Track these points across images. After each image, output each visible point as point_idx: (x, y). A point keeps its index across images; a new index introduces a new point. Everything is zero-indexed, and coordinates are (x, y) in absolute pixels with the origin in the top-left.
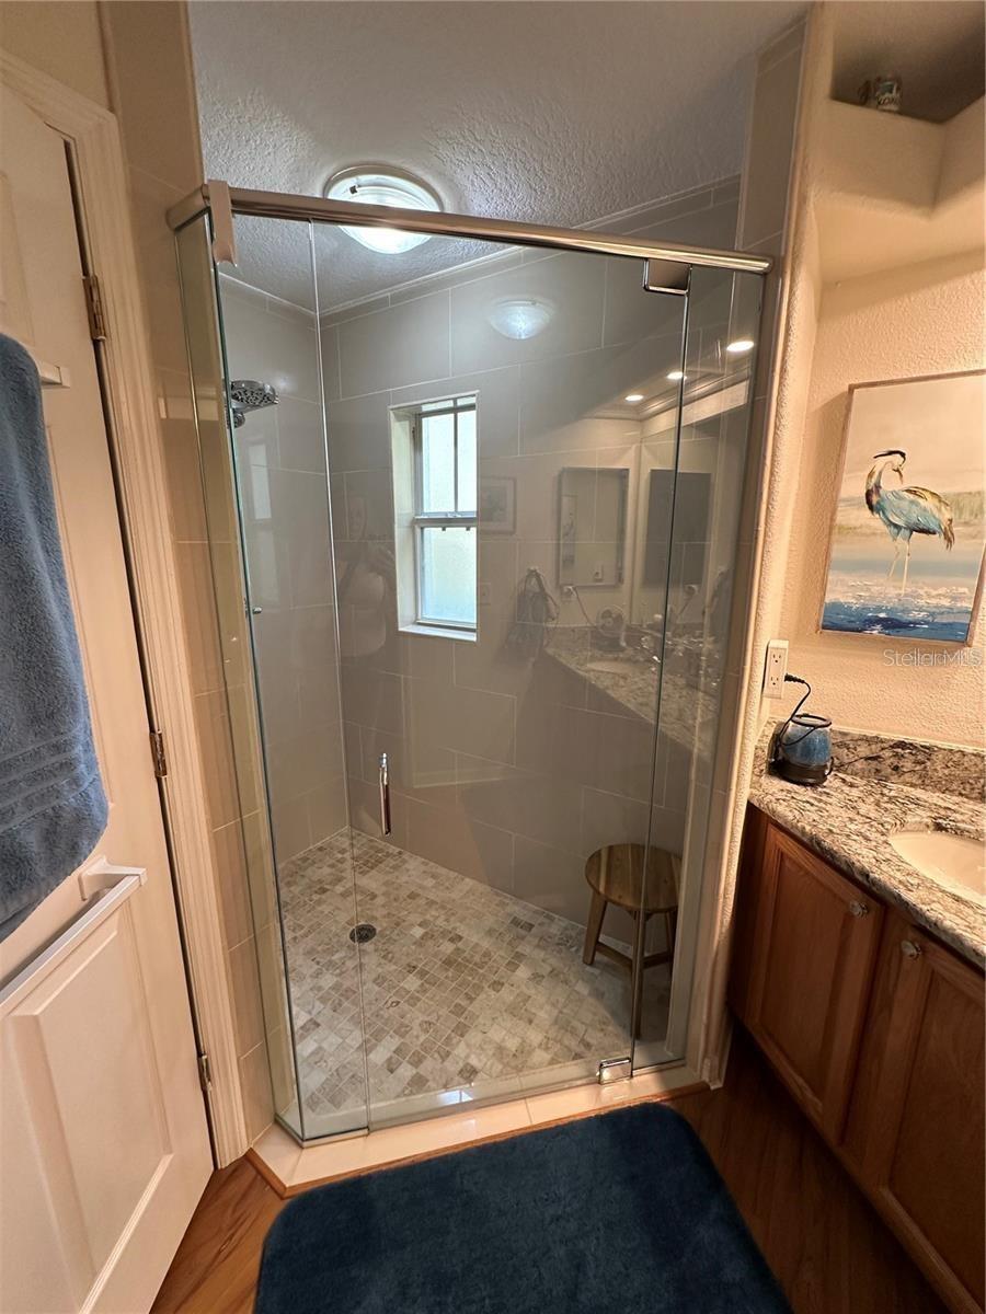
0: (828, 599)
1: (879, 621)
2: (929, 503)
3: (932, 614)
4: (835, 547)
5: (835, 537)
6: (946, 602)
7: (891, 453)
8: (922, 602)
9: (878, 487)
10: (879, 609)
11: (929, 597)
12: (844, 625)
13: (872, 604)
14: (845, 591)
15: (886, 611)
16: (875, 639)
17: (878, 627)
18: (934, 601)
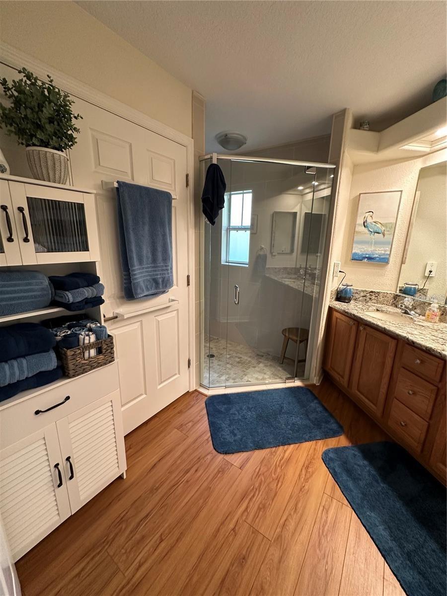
0: (353, 252)
1: (366, 257)
2: (379, 225)
3: (380, 255)
4: (355, 237)
5: (355, 234)
6: (383, 252)
7: (370, 212)
8: (377, 252)
9: (366, 221)
10: (366, 254)
11: (379, 251)
12: (357, 259)
13: (364, 253)
14: (358, 250)
15: (368, 255)
16: (365, 263)
17: (366, 259)
18: (380, 252)
